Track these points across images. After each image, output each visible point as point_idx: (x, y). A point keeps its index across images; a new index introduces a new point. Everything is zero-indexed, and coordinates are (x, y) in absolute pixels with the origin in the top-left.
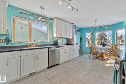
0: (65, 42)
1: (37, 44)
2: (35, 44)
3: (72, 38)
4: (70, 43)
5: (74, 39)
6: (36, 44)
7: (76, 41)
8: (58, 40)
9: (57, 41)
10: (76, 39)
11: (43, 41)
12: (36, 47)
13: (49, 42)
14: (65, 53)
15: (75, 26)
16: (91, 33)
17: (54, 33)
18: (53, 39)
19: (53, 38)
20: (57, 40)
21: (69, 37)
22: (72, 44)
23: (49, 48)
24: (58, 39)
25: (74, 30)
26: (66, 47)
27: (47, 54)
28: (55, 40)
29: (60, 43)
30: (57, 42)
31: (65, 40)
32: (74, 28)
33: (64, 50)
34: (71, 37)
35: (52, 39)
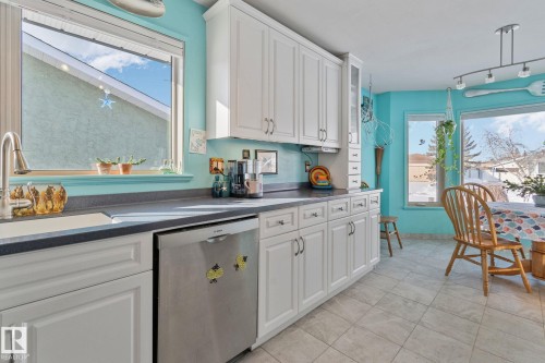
0: (291, 170)
1: (71, 192)
2: (49, 192)
3: (336, 145)
4: (322, 183)
5: (351, 152)
6: (57, 190)
7: (359, 165)
8: (250, 162)
9: (240, 165)
10: (359, 158)
11: (126, 168)
12: (53, 214)
13: (180, 171)
14: (301, 255)
15: (356, 72)
16: (434, 124)
17: (218, 104)
18: (215, 156)
19: (211, 143)
20: (239, 158)
21: (318, 143)
22: (337, 183)
23: (159, 231)
24: (246, 154)
25: (351, 94)
26: (308, 213)
27: (137, 290)
28: (226, 159)
29: (261, 180)
30: (241, 176)
31: (294, 159)
32: (350, 85)
33: (295, 235)
34: (330, 144)
35: (202, 150)
